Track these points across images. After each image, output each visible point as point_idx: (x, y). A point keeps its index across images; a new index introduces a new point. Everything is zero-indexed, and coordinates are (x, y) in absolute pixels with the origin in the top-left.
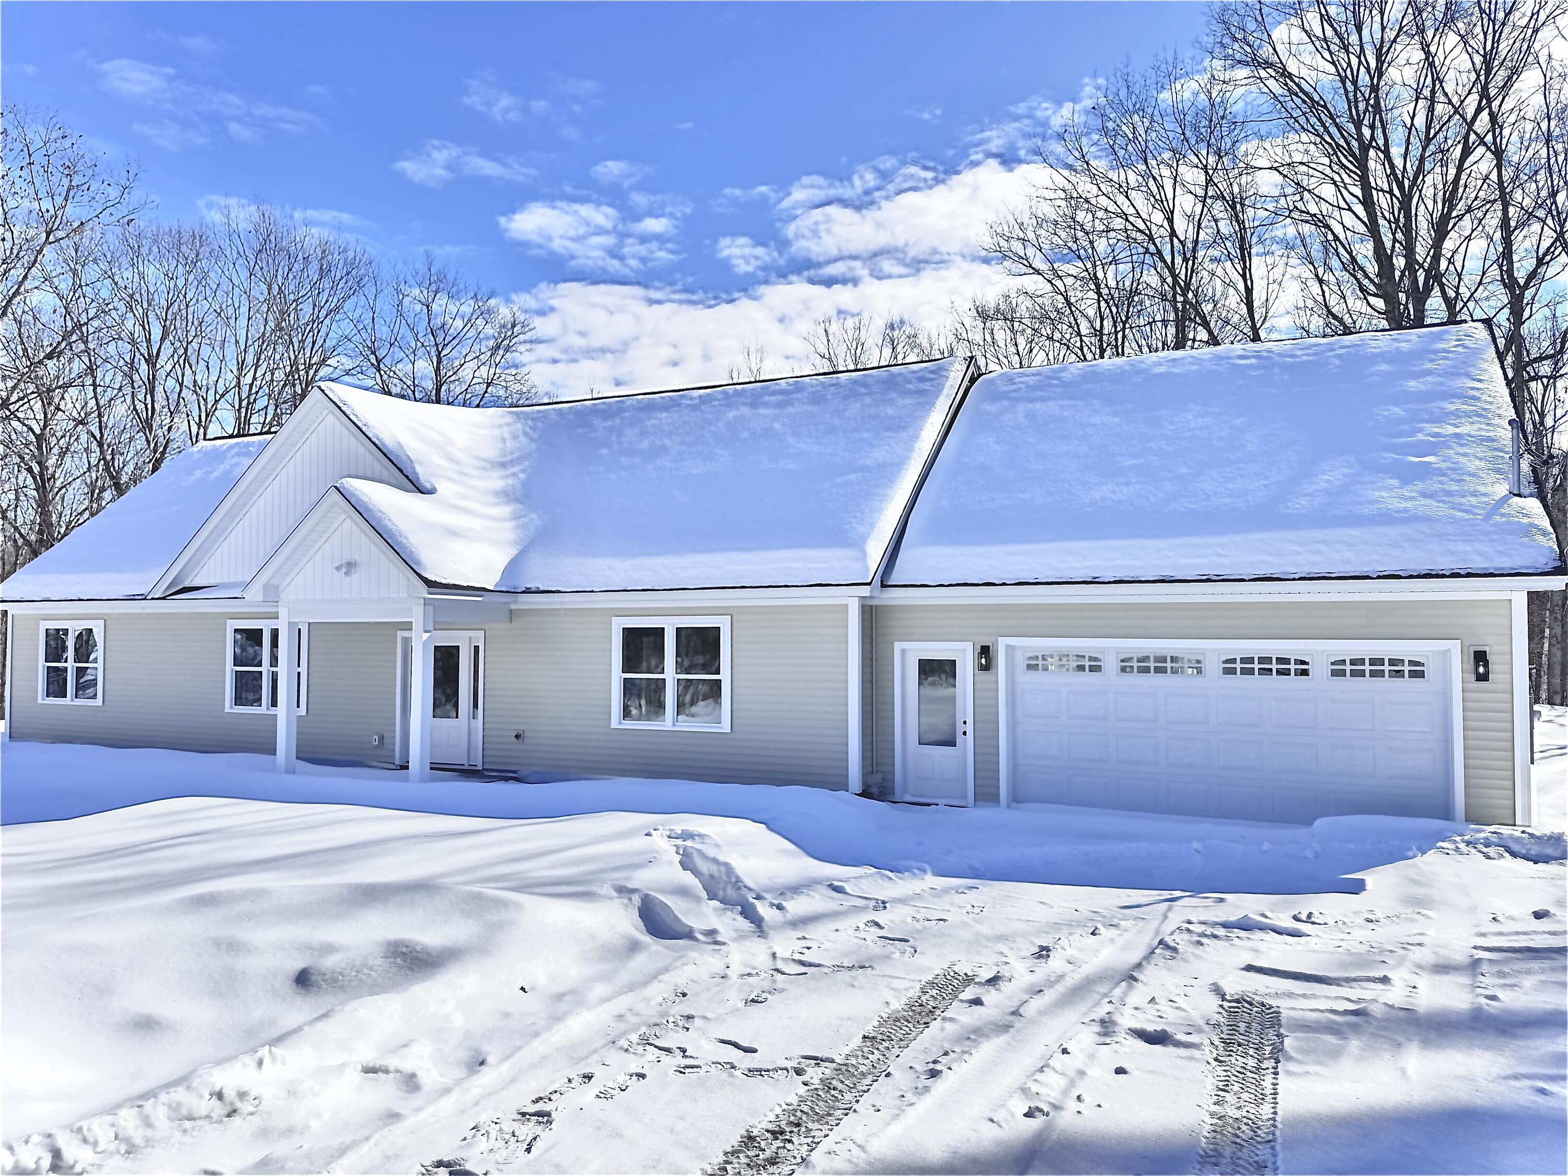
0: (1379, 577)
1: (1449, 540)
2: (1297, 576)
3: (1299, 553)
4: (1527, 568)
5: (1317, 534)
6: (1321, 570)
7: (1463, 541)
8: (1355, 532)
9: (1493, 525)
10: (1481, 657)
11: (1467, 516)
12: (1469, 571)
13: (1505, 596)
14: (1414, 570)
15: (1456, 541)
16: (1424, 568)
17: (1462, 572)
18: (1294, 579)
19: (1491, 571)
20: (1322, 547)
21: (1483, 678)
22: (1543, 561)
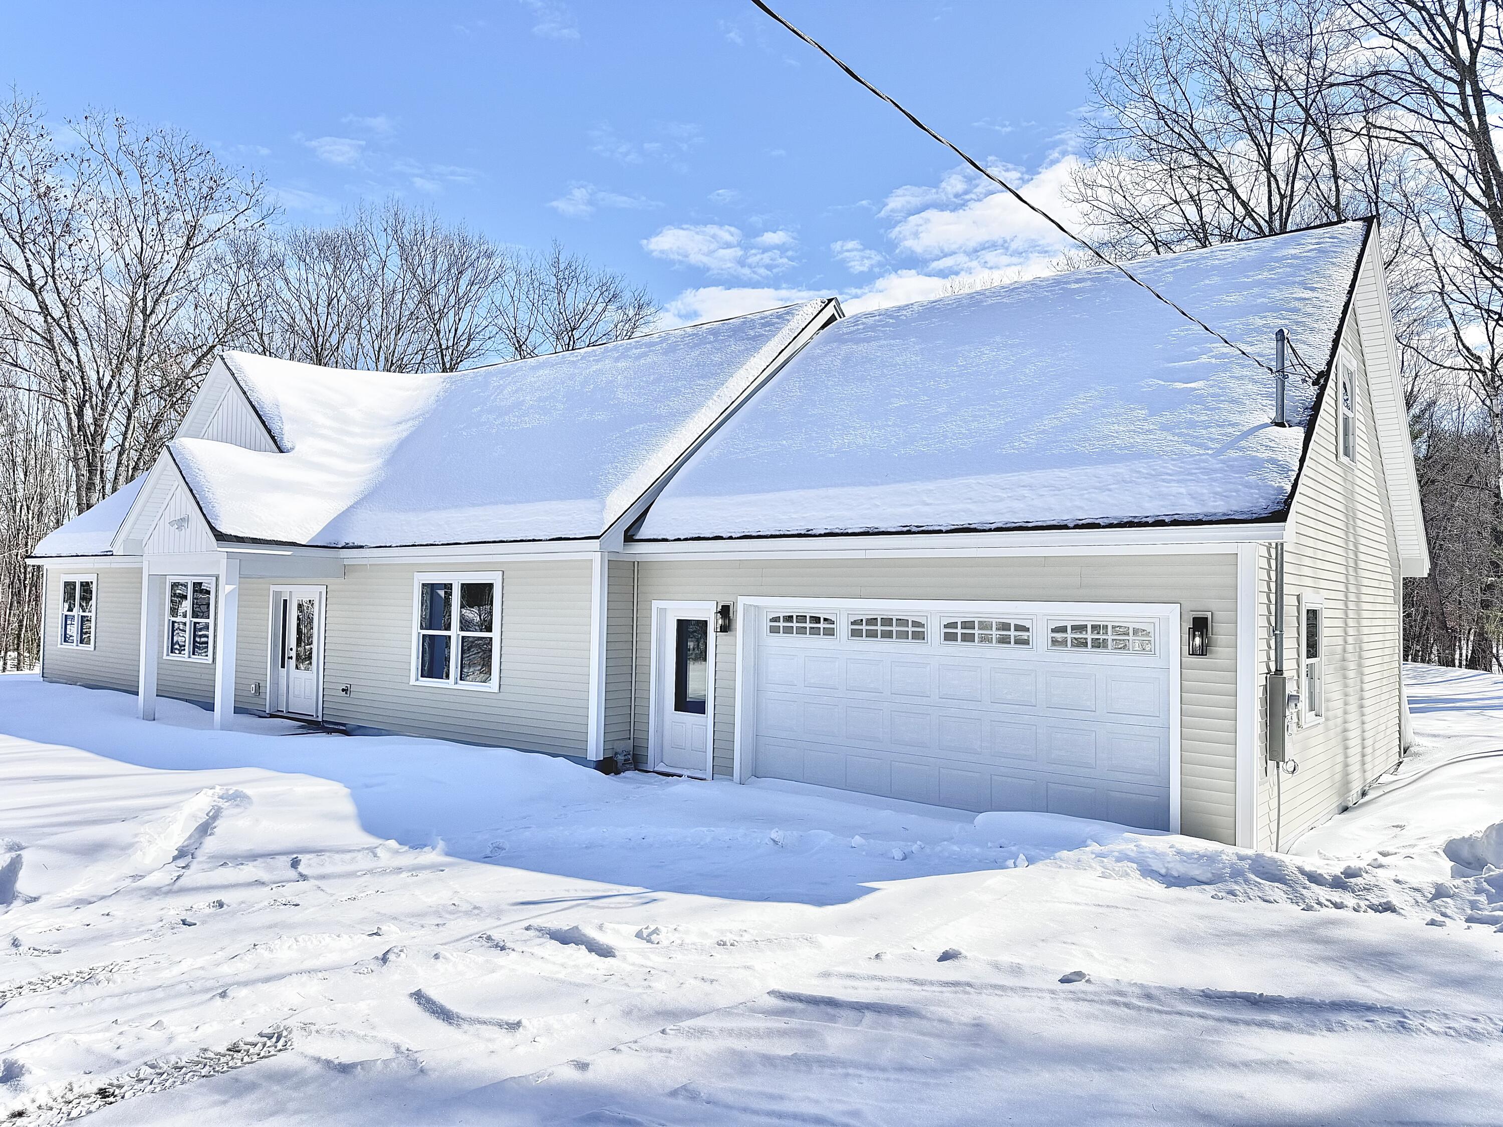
0: (1077, 527)
1: (1164, 481)
2: (993, 526)
3: (1001, 500)
4: (1242, 513)
5: (1025, 477)
6: (1018, 519)
7: (1178, 481)
8: (1065, 473)
9: (1223, 462)
10: (1200, 625)
11: (1195, 450)
12: (1176, 517)
13: (1229, 549)
14: (1115, 518)
15: (1169, 482)
16: (1126, 514)
17: (1167, 519)
18: (990, 530)
19: (1200, 517)
20: (1026, 492)
21: (1203, 651)
22: (1263, 503)
